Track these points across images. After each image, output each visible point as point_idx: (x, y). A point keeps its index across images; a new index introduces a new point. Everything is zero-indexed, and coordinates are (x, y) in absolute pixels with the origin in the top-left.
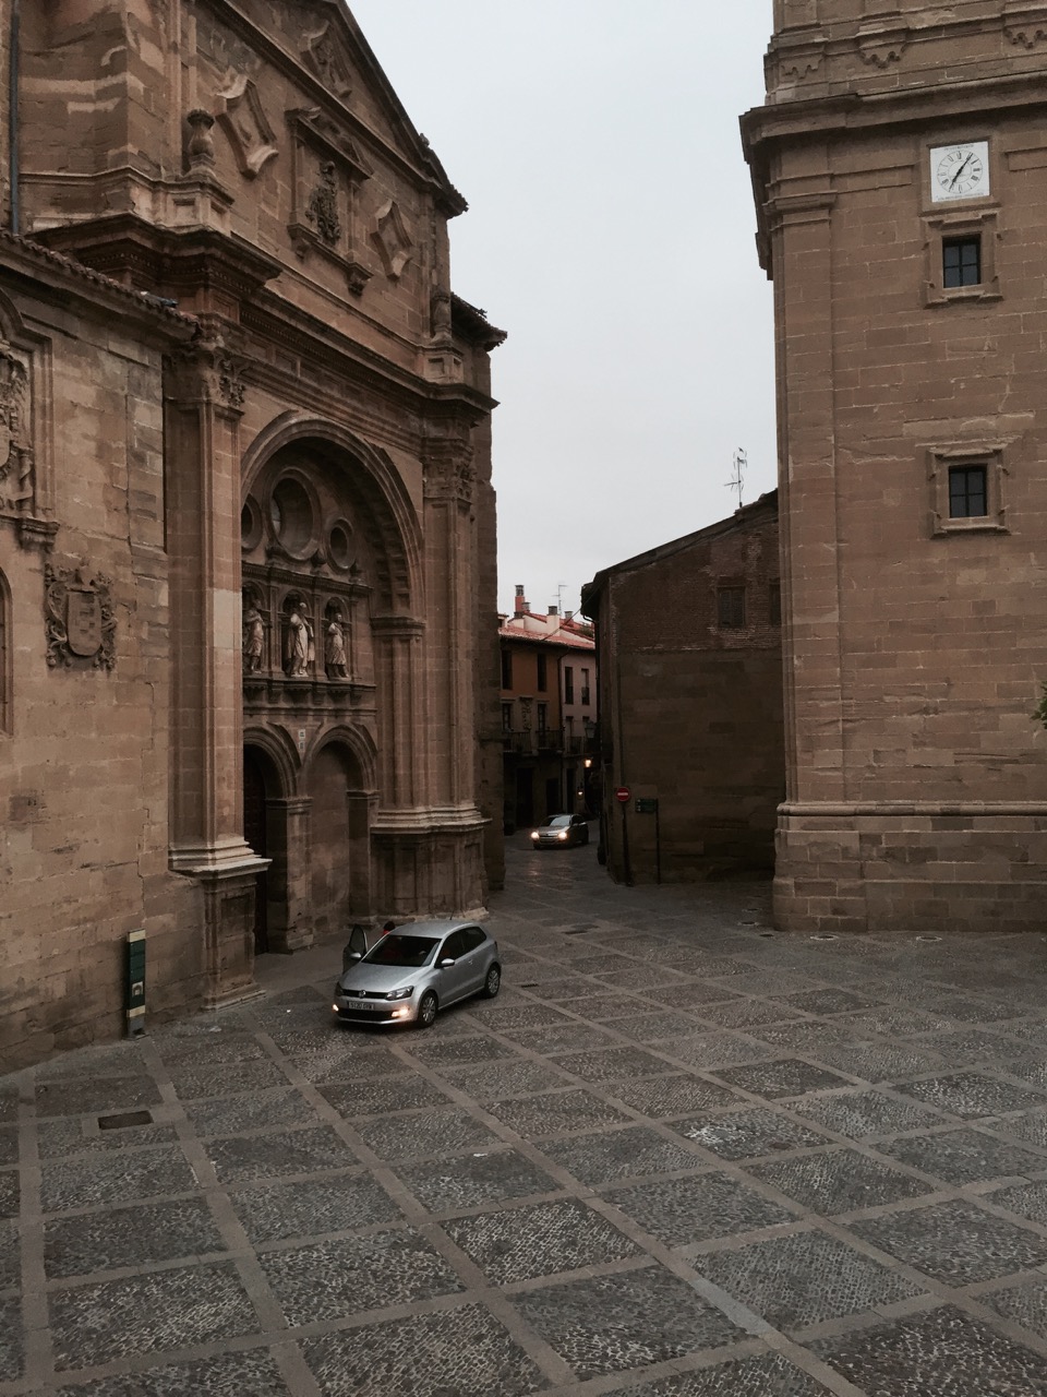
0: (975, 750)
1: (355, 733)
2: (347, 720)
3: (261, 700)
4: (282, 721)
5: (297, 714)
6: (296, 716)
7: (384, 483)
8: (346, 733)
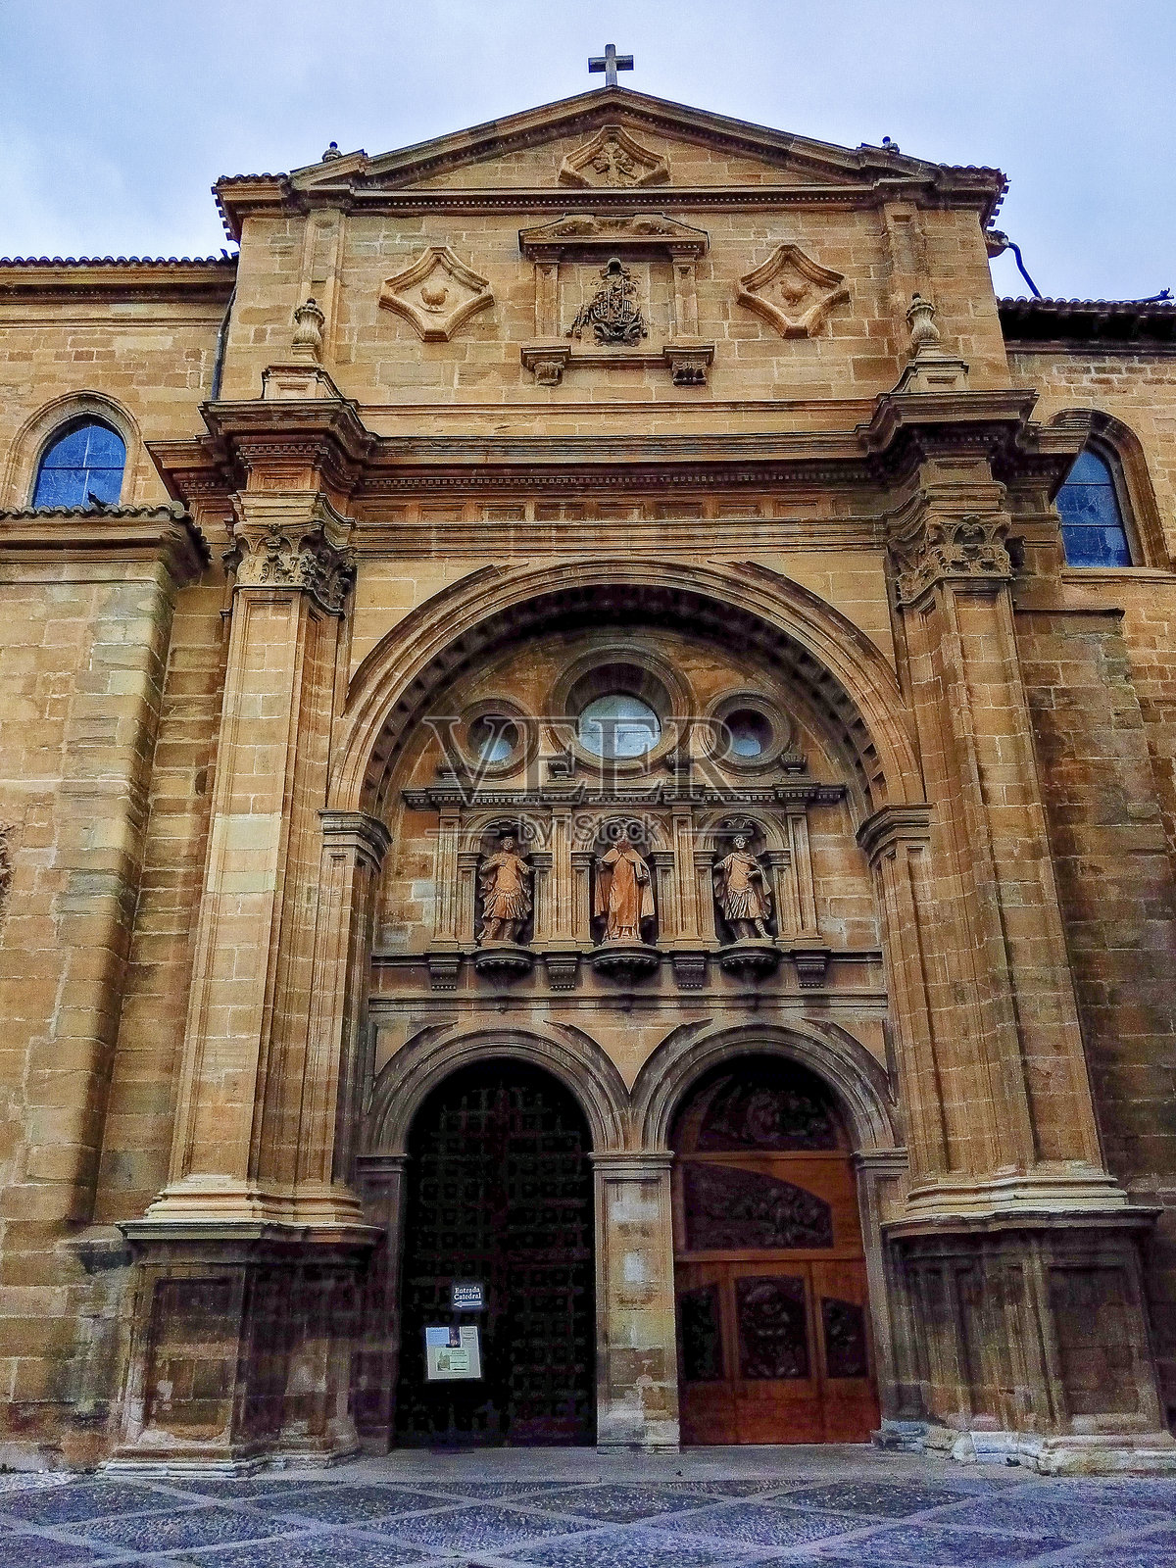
1: (809, 1039)
2: (793, 1016)
3: (532, 985)
4: (585, 1017)
5: (628, 1005)
6: (627, 1010)
7: (768, 611)
8: (779, 1037)
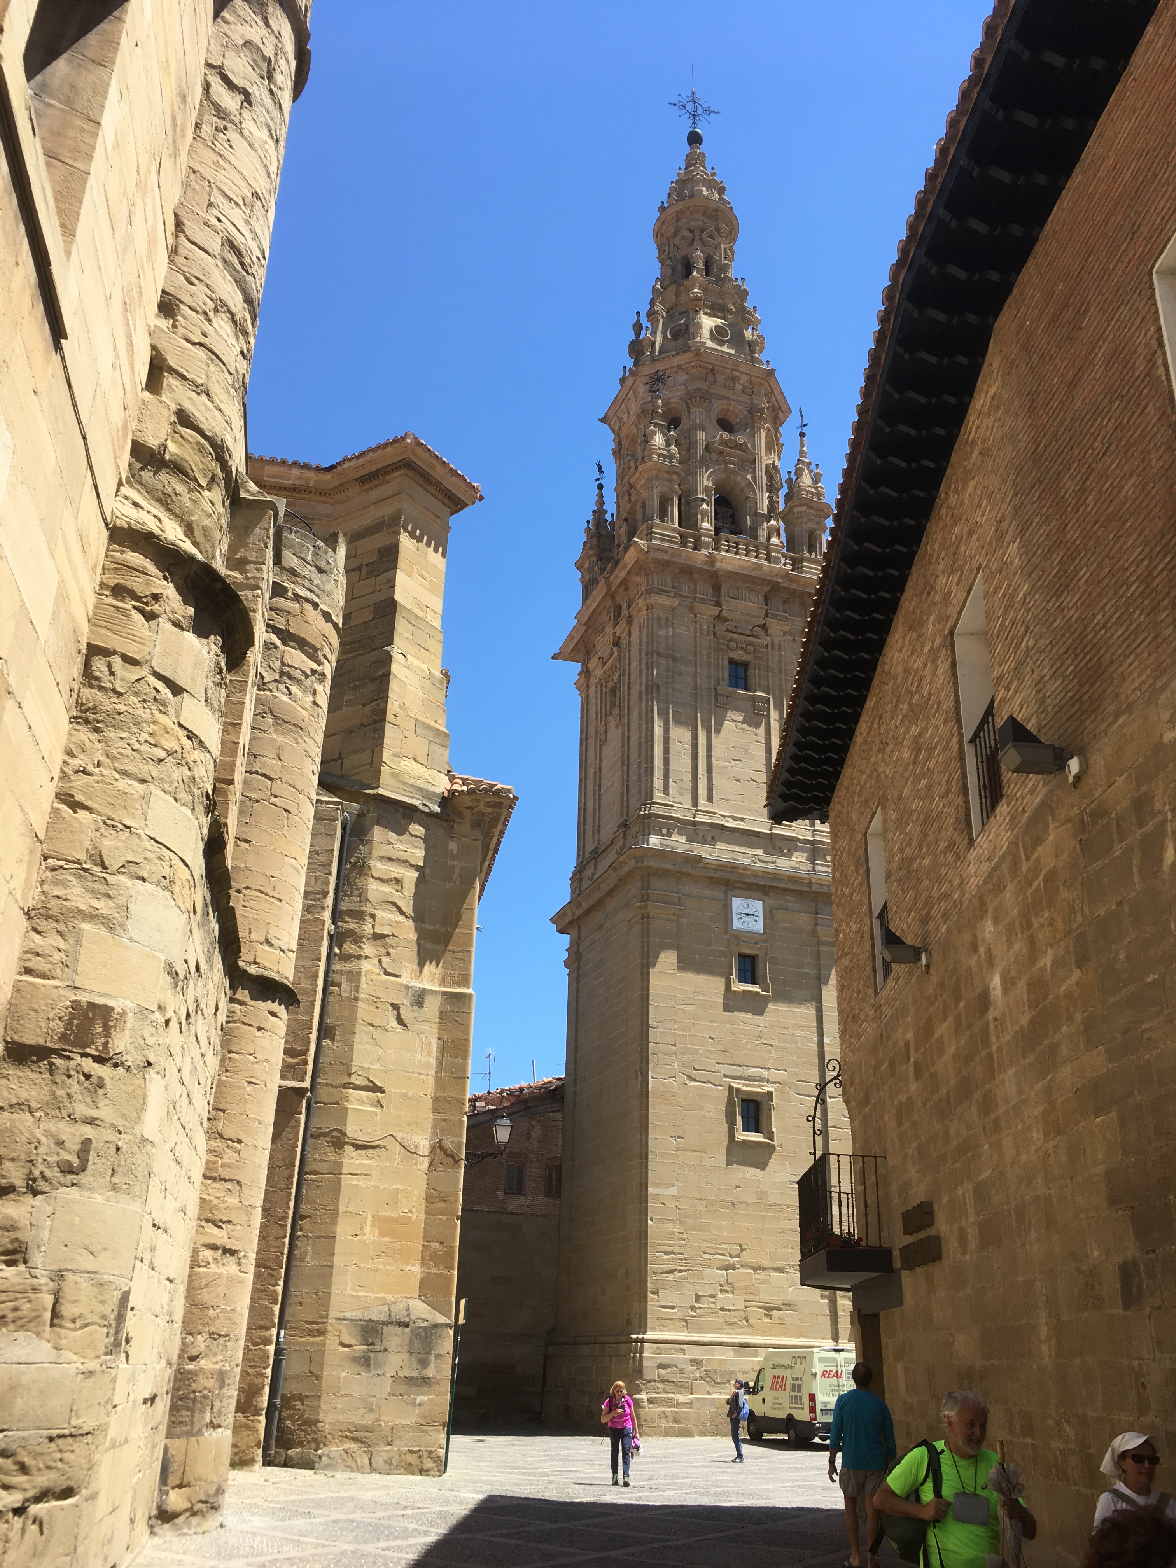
0: (757, 1298)
